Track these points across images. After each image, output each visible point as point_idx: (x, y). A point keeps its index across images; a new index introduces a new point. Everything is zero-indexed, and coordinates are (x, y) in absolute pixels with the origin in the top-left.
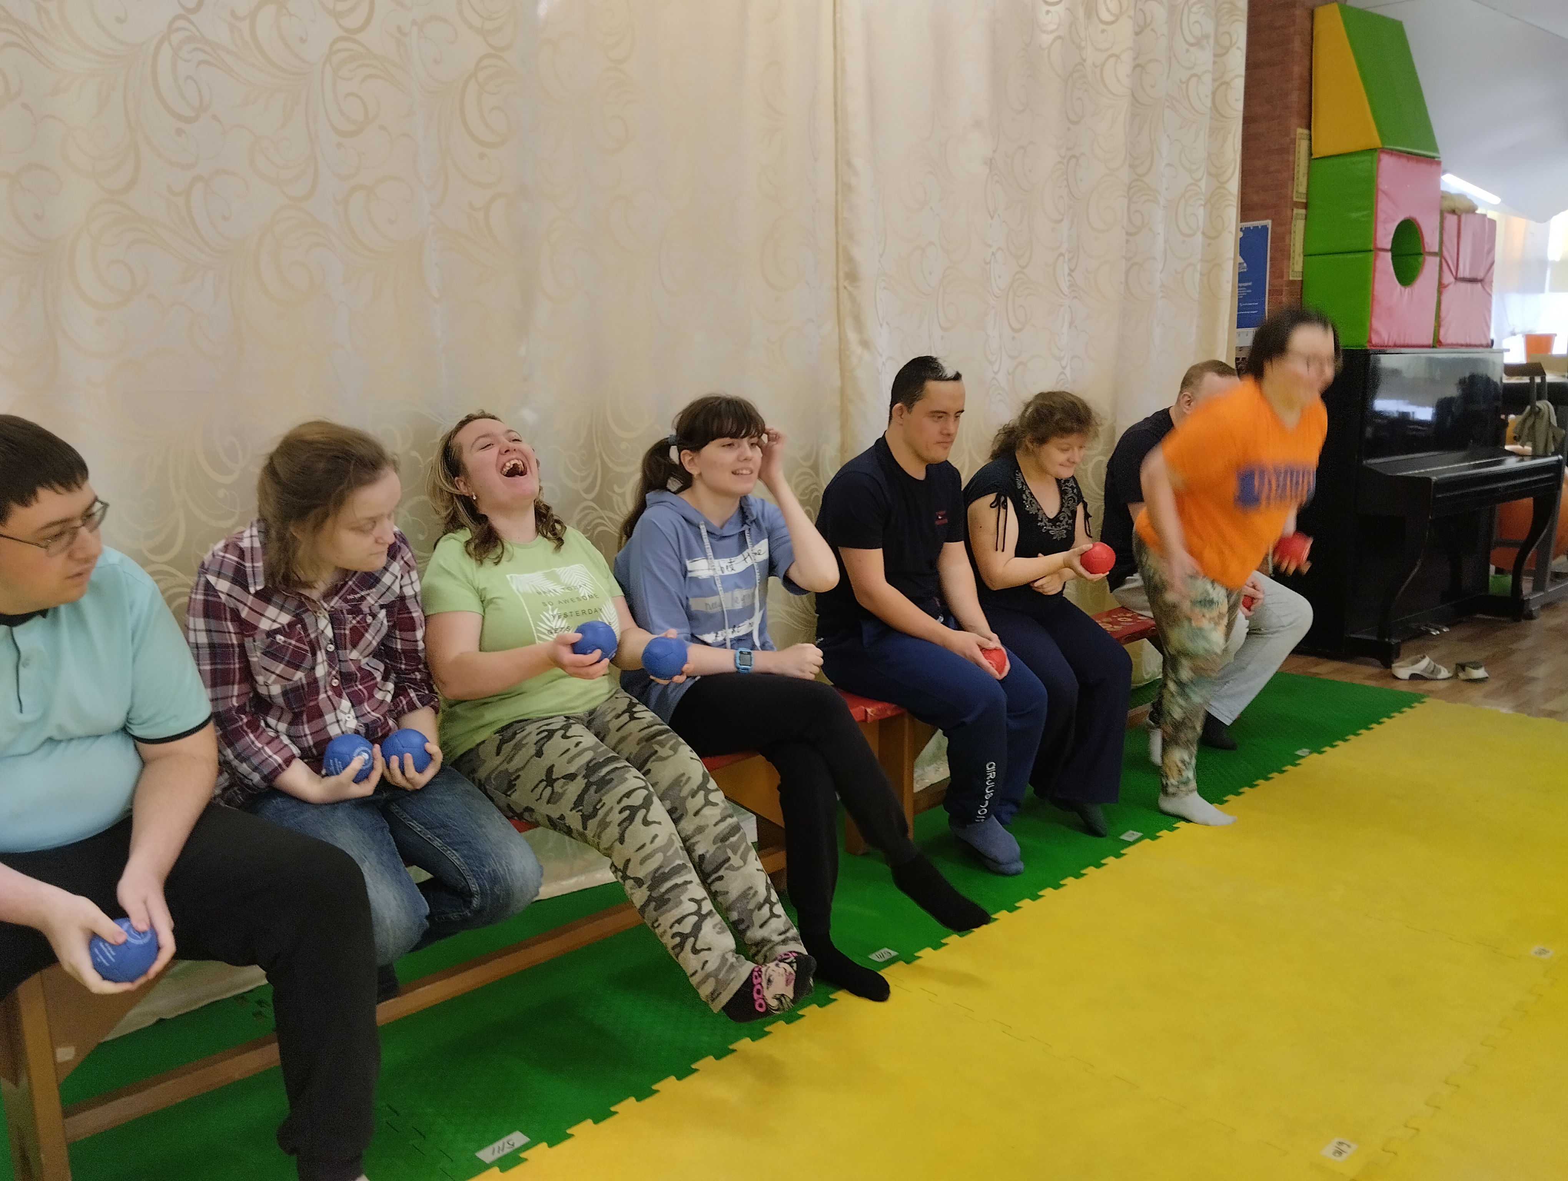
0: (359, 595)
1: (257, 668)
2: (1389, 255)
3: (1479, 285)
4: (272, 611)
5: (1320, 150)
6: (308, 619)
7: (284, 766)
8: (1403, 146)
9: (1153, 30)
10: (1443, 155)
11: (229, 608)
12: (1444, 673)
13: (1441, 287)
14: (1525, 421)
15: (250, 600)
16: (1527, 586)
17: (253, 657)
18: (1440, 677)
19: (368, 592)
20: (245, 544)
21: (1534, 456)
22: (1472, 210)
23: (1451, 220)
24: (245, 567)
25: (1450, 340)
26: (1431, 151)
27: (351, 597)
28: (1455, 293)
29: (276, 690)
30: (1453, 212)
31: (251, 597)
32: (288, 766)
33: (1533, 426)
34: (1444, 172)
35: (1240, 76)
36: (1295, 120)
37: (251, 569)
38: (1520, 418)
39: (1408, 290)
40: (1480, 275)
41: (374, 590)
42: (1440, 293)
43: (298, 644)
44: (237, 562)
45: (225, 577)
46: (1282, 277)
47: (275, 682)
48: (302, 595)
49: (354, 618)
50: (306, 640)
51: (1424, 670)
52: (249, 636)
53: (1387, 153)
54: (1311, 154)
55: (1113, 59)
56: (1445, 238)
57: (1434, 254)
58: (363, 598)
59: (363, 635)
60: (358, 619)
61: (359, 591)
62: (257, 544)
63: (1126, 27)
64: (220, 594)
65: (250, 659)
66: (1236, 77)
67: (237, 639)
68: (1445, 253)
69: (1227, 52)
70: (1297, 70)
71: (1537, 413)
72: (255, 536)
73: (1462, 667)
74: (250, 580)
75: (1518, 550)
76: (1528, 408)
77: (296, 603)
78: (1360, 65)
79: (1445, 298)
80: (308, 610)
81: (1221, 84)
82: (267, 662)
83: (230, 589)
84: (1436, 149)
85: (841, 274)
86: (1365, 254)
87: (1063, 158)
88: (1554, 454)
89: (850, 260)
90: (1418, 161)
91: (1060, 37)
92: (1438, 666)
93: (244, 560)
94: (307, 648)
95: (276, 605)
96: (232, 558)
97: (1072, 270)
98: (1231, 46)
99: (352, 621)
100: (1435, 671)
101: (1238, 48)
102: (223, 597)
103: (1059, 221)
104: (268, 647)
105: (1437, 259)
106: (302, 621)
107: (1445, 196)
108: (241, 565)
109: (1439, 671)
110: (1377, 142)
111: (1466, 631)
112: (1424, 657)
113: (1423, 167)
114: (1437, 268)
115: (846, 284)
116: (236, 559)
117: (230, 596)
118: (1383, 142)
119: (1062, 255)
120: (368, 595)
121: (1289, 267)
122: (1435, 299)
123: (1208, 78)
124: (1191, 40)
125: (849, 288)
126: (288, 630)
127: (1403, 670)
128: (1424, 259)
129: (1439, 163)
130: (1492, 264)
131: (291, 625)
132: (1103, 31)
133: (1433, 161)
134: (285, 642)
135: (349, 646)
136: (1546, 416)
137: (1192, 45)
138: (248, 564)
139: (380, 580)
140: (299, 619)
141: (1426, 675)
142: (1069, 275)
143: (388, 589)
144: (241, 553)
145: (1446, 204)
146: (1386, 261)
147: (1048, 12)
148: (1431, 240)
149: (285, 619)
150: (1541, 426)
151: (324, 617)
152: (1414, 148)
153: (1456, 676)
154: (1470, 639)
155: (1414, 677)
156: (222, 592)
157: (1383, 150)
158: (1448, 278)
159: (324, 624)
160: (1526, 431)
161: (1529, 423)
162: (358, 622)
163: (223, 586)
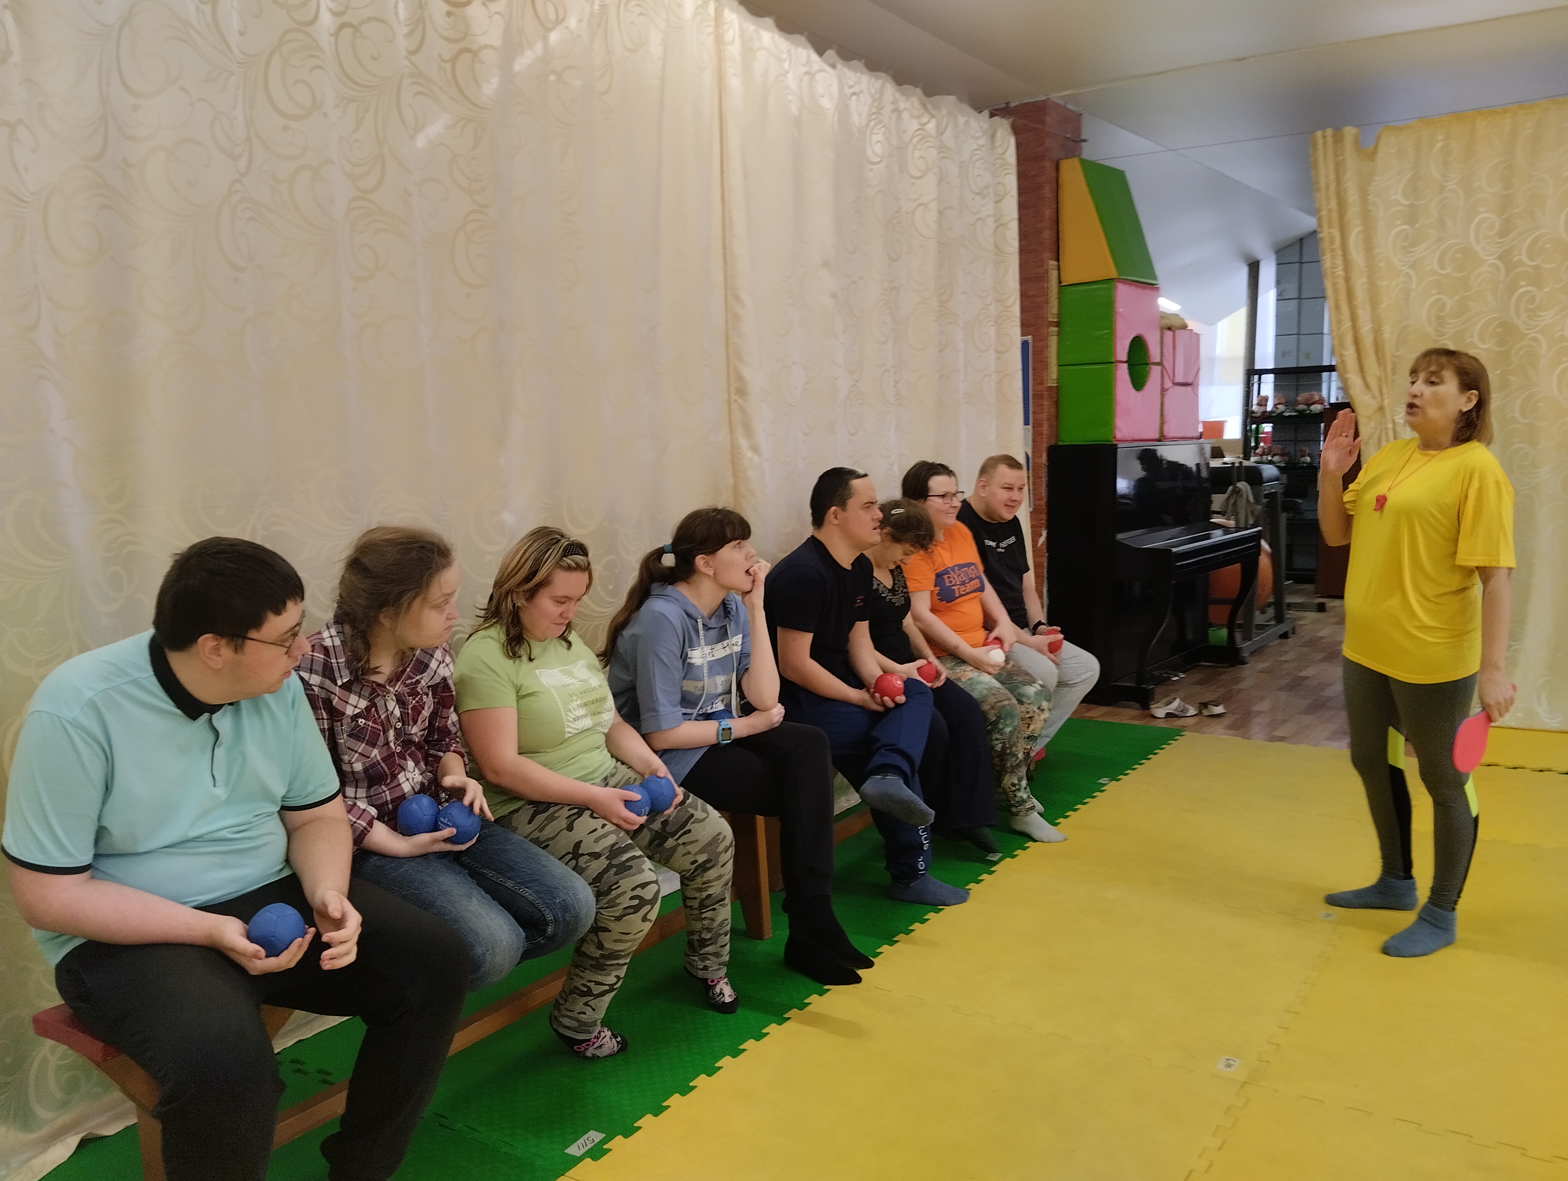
0: (414, 680)
1: (344, 749)
2: (1126, 365)
3: (1189, 388)
4: (353, 699)
5: (1068, 279)
6: (379, 702)
7: (369, 829)
8: (1133, 277)
9: (948, 183)
10: (1161, 282)
11: (321, 698)
12: (1192, 711)
13: (1163, 391)
14: (1228, 498)
15: (337, 690)
16: (1238, 636)
17: (341, 739)
18: (1188, 715)
19: (420, 676)
20: (328, 643)
21: (1238, 529)
22: (1184, 327)
23: (1168, 334)
24: (331, 663)
25: (1172, 434)
26: (1153, 279)
27: (409, 681)
28: (1175, 394)
29: (358, 767)
30: (1169, 329)
31: (337, 688)
32: (371, 827)
33: (1235, 504)
34: (1161, 296)
35: (1013, 219)
36: (1047, 255)
37: (336, 665)
38: (1224, 496)
39: (1140, 394)
40: (1190, 381)
41: (425, 674)
42: (1163, 396)
43: (374, 725)
44: (324, 659)
45: (317, 673)
46: (1042, 384)
47: (357, 761)
48: (373, 682)
49: (414, 699)
50: (379, 721)
51: (1176, 710)
52: (338, 721)
53: (1121, 282)
54: (1060, 282)
55: (921, 208)
56: (1165, 351)
57: (1157, 364)
58: (418, 682)
59: (421, 712)
60: (417, 699)
61: (414, 676)
62: (337, 642)
63: (931, 180)
64: (313, 687)
65: (337, 741)
66: (1011, 221)
67: (328, 723)
68: (1165, 364)
69: (1003, 199)
70: (1048, 212)
71: (1237, 492)
72: (335, 636)
73: (1204, 705)
74: (337, 675)
75: (1230, 606)
76: (1231, 488)
77: (370, 690)
78: (1097, 207)
79: (1167, 400)
80: (379, 695)
81: (1000, 225)
82: (352, 743)
83: (321, 683)
84: (1155, 278)
85: (732, 389)
86: (1109, 365)
87: (886, 290)
88: (1253, 526)
89: (740, 378)
90: (1144, 288)
91: (880, 191)
92: (1187, 706)
93: (330, 658)
94: (380, 728)
95: (355, 693)
96: (320, 656)
97: (896, 382)
98: (1005, 194)
99: (412, 702)
100: (1184, 710)
101: (1012, 196)
102: (316, 689)
103: (885, 343)
104: (352, 730)
105: (1159, 368)
106: (374, 705)
107: (1163, 316)
108: (327, 661)
109: (1187, 710)
110: (1114, 274)
111: (1197, 676)
112: (1175, 699)
113: (1147, 292)
114: (1160, 375)
115: (736, 397)
116: (323, 656)
117: (322, 688)
118: (1119, 273)
119: (887, 370)
120: (422, 678)
121: (1047, 376)
122: (1159, 401)
123: (990, 221)
124: (977, 191)
125: (740, 401)
126: (366, 713)
127: (1160, 712)
128: (1150, 368)
129: (1158, 289)
130: (1199, 370)
131: (368, 709)
132: (913, 184)
133: (1153, 287)
134: (365, 724)
135: (411, 723)
136: (1244, 495)
137: (977, 194)
138: (334, 661)
139: (429, 666)
140: (373, 704)
141: (1177, 713)
142: (895, 386)
143: (435, 674)
144: (326, 650)
145: (1166, 322)
146: (1123, 372)
147: (871, 170)
148: (1154, 353)
149: (363, 704)
150: (1242, 503)
151: (392, 699)
152: (1141, 278)
153: (1200, 713)
154: (1201, 683)
155: (1169, 715)
156: (316, 686)
157: (1118, 280)
158: (1168, 384)
159: (392, 705)
160: (1230, 508)
161: (1232, 501)
162: (417, 702)
163: (315, 680)
